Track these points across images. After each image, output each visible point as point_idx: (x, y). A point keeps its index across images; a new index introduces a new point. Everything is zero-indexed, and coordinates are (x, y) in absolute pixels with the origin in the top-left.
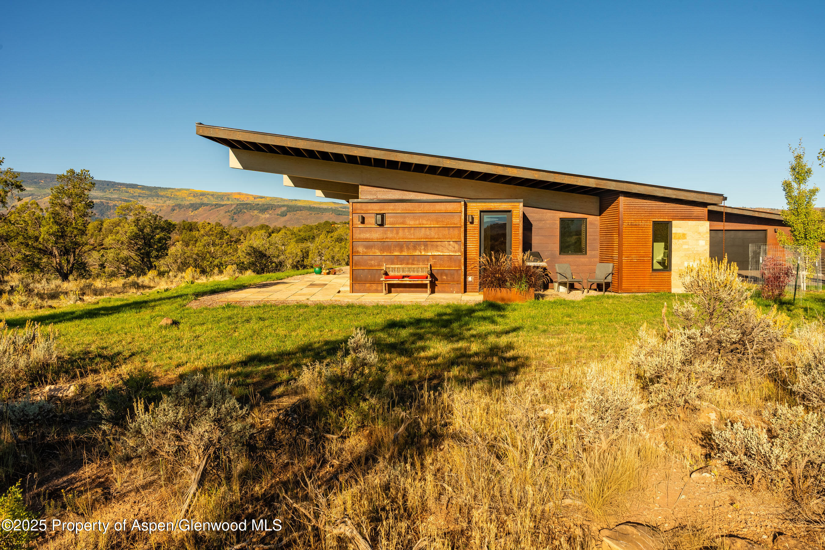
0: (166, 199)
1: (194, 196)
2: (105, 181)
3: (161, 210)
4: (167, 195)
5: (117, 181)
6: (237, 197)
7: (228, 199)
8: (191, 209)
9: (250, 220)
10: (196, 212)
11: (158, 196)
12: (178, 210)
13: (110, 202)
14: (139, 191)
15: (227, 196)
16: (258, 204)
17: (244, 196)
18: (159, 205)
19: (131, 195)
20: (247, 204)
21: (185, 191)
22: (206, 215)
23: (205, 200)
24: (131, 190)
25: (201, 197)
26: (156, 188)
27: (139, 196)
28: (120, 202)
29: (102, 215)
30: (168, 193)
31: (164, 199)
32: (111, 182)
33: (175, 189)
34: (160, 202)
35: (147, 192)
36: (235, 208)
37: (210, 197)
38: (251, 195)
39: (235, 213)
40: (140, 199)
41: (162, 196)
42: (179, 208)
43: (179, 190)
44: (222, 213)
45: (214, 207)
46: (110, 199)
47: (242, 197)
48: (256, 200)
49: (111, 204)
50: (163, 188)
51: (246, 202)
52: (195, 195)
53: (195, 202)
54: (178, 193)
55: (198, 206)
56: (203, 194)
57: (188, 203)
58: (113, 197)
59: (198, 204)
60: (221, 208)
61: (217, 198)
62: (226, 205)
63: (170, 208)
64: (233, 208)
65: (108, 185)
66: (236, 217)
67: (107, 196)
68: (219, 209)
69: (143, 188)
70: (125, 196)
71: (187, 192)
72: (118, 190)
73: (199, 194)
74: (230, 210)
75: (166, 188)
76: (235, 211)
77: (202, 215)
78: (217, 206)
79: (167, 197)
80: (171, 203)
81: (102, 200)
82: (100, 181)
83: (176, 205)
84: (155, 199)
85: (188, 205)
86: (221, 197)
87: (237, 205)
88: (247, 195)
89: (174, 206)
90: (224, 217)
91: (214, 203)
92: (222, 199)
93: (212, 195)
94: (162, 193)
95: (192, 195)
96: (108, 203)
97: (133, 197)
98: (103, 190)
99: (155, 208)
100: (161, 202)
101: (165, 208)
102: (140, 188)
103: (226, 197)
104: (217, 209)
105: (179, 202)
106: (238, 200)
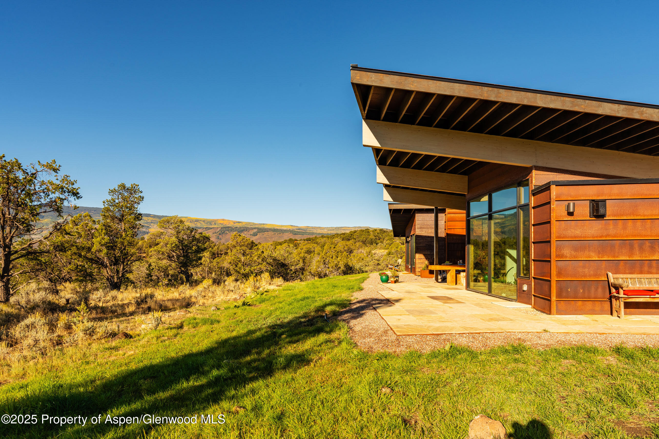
1: (191, 222)
6: (222, 222)
14: (151, 219)
15: (215, 222)
16: (237, 227)
20: (229, 227)
23: (199, 225)
25: (196, 223)
26: (163, 216)
27: (151, 223)
35: (157, 220)
36: (220, 230)
37: (202, 222)
38: (231, 221)
39: (220, 234)
40: (152, 224)
45: (205, 230)
47: (225, 223)
48: (235, 224)
51: (228, 226)
56: (197, 221)
60: (210, 230)
61: (207, 223)
62: (213, 228)
64: (218, 230)
66: (220, 237)
68: (208, 231)
69: (155, 216)
71: (186, 219)
73: (194, 220)
76: (220, 232)
78: (207, 229)
86: (210, 222)
87: (222, 228)
88: (228, 220)
91: (205, 227)
92: (211, 224)
93: (204, 221)
95: (189, 221)
97: (147, 223)
102: (152, 217)
103: (213, 223)
106: (222, 224)
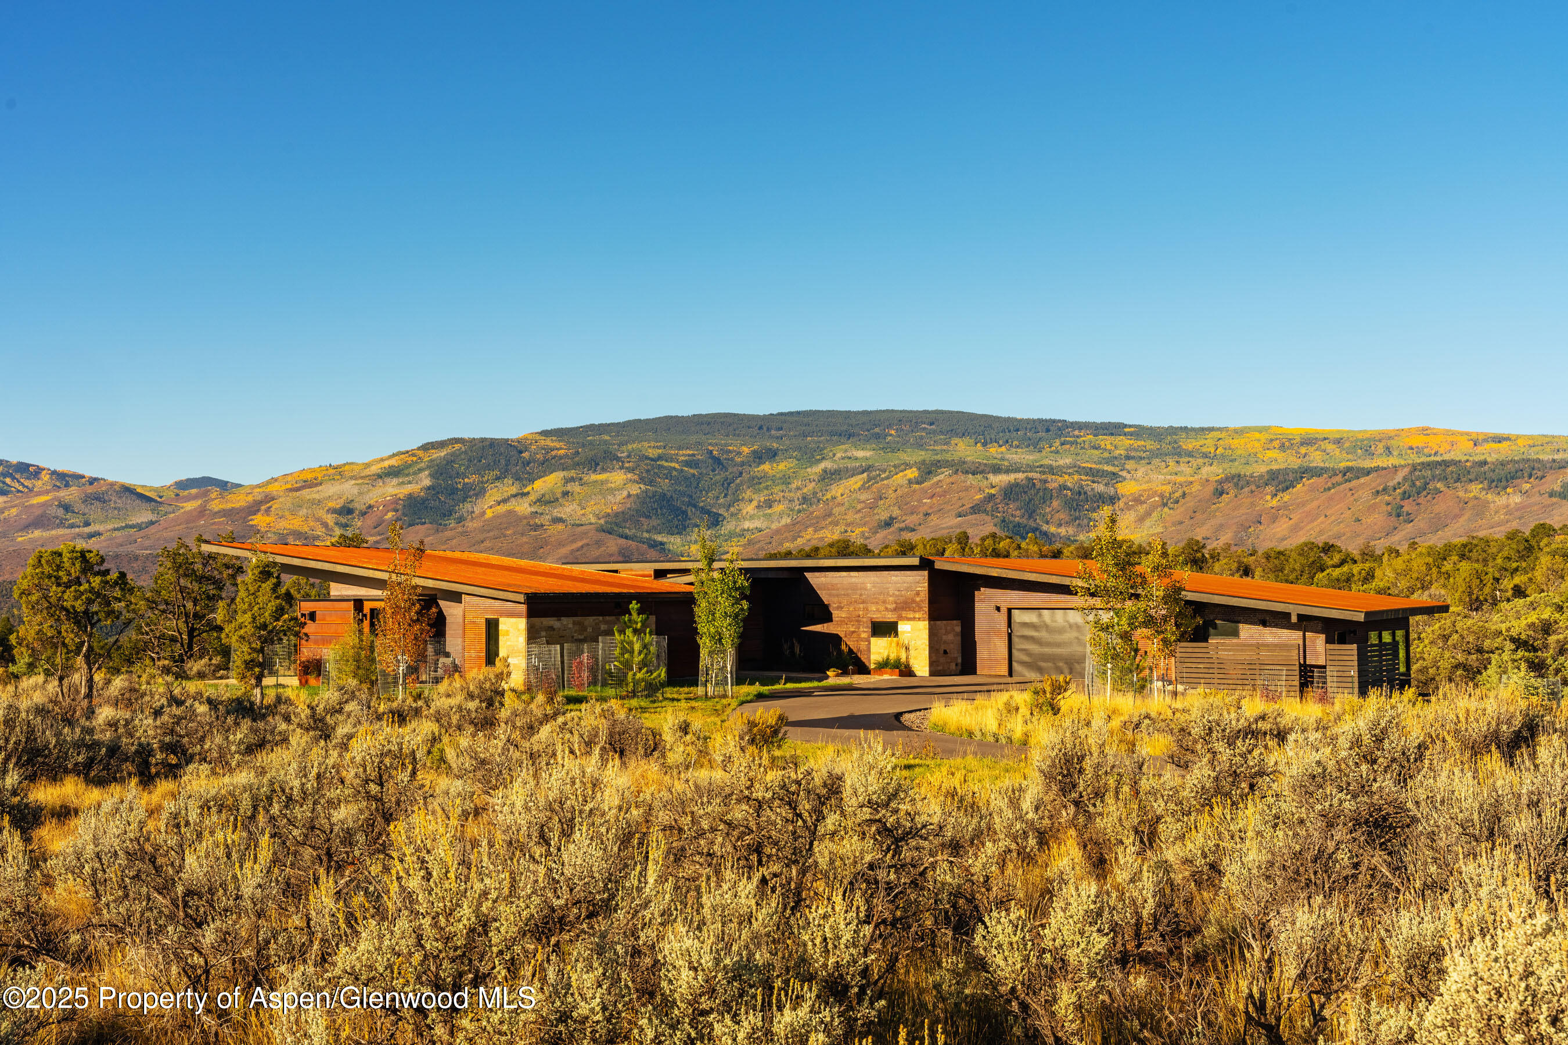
0: (1200, 461)
1: (1282, 447)
2: (1041, 421)
3: (1184, 495)
4: (1204, 450)
5: (1071, 418)
6: (1417, 441)
7: (1388, 450)
8: (1270, 489)
9: (1457, 517)
10: (1286, 497)
11: (1179, 455)
12: (1232, 493)
13: (1050, 477)
14: (1127, 442)
15: (1385, 442)
16: (1485, 463)
17: (1440, 438)
18: (1180, 479)
19: (1106, 455)
20: (1446, 464)
21: (1257, 435)
22: (1315, 503)
23: (1316, 459)
24: (1106, 441)
25: (1303, 450)
26: (1173, 431)
27: (1128, 458)
28: (1076, 477)
29: (1030, 517)
30: (1208, 444)
31: (1195, 463)
32: (1054, 421)
33: (1226, 429)
34: (1185, 471)
35: (1150, 445)
36: (1405, 479)
37: (1330, 447)
38: (1462, 434)
39: (1405, 496)
40: (1130, 465)
41: (1190, 454)
42: (1236, 485)
43: (1240, 432)
44: (1365, 495)
45: (1339, 478)
46: (1051, 470)
47: (1433, 443)
48: (1479, 449)
49: (1054, 482)
50: (1193, 429)
51: (1447, 457)
52: (1285, 443)
53: (1282, 466)
54: (1235, 443)
55: (1291, 477)
56: (1309, 441)
57: (1263, 469)
58: (1061, 462)
59: (1294, 471)
60: (1362, 480)
61: (1351, 450)
62: (1377, 469)
63: (1210, 488)
64: (1399, 477)
65: (1048, 430)
66: (1408, 506)
67: (1046, 462)
68: (1354, 483)
69: (1140, 432)
70: (1089, 459)
71: (1263, 437)
72: (1072, 443)
73: (1298, 440)
74: (1391, 484)
75: (1202, 429)
76: (1406, 486)
77: (1303, 504)
78: (1351, 474)
79: (1205, 456)
80: (1214, 472)
81: (1030, 475)
82: (1028, 421)
83: (1228, 479)
84: (1172, 464)
85: (1261, 476)
86: (1366, 445)
87: (1414, 468)
88: (1448, 433)
89: (1220, 482)
90: (1372, 508)
91: (1343, 465)
92: (1369, 453)
93: (1338, 442)
94: (1189, 445)
95: (1276, 444)
96: (1045, 481)
97: (1112, 460)
98: (1035, 445)
99: (1168, 489)
100: (1188, 470)
101: (1196, 487)
102: (1131, 434)
103: (1381, 445)
104: (1348, 485)
105: (1236, 468)
106: (1419, 451)
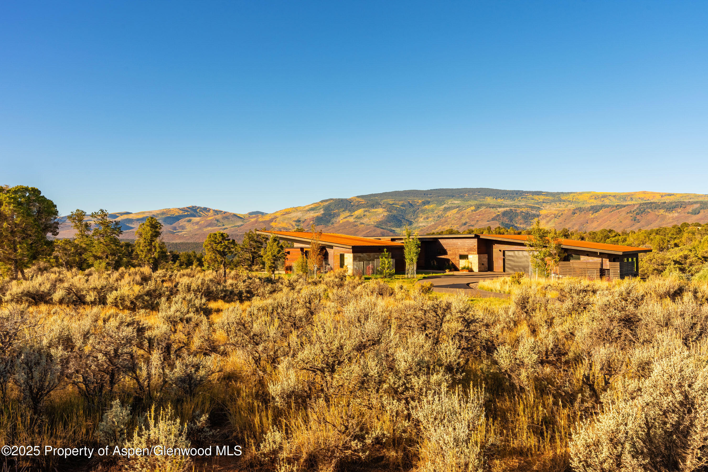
0: (568, 203)
1: (595, 198)
2: (514, 191)
3: (562, 214)
4: (569, 199)
5: (524, 190)
6: (642, 196)
7: (632, 199)
8: (591, 212)
9: (655, 220)
10: (597, 214)
11: (561, 201)
12: (578, 213)
13: (517, 209)
14: (543, 197)
15: (631, 196)
16: (665, 203)
17: (649, 195)
18: (561, 209)
19: (536, 201)
20: (651, 203)
21: (587, 195)
22: (606, 217)
23: (607, 202)
24: (536, 197)
25: (602, 199)
26: (558, 193)
27: (543, 202)
28: (526, 209)
29: (511, 221)
30: (570, 197)
31: (566, 204)
32: (519, 191)
33: (576, 193)
34: (562, 207)
35: (551, 198)
36: (637, 208)
37: (612, 198)
38: (657, 193)
39: (637, 214)
40: (544, 205)
41: (564, 201)
42: (580, 211)
43: (581, 194)
44: (624, 214)
45: (615, 208)
46: (518, 207)
47: (647, 196)
48: (663, 198)
49: (519, 210)
50: (565, 193)
51: (652, 201)
52: (596, 197)
53: (595, 205)
54: (580, 197)
55: (598, 208)
56: (604, 196)
57: (589, 206)
58: (521, 204)
59: (599, 206)
60: (623, 209)
61: (619, 199)
62: (628, 205)
63: (571, 212)
64: (635, 208)
65: (517, 194)
66: (638, 217)
67: (516, 204)
68: (620, 210)
69: (547, 194)
70: (531, 203)
71: (589, 195)
72: (525, 198)
73: (601, 196)
74: (632, 210)
75: (568, 193)
76: (638, 211)
77: (602, 217)
78: (618, 207)
79: (569, 201)
80: (572, 207)
81: (511, 208)
82: (510, 191)
83: (577, 209)
84: (558, 204)
85: (588, 208)
86: (624, 197)
87: (641, 205)
88: (652, 193)
89: (574, 210)
90: (626, 218)
91: (616, 204)
92: (625, 200)
93: (614, 196)
94: (564, 198)
95: (593, 197)
96: (516, 210)
97: (538, 203)
98: (513, 199)
99: (557, 212)
100: (564, 206)
101: (566, 212)
102: (544, 195)
103: (629, 197)
104: (618, 210)
105: (580, 205)
106: (642, 199)
